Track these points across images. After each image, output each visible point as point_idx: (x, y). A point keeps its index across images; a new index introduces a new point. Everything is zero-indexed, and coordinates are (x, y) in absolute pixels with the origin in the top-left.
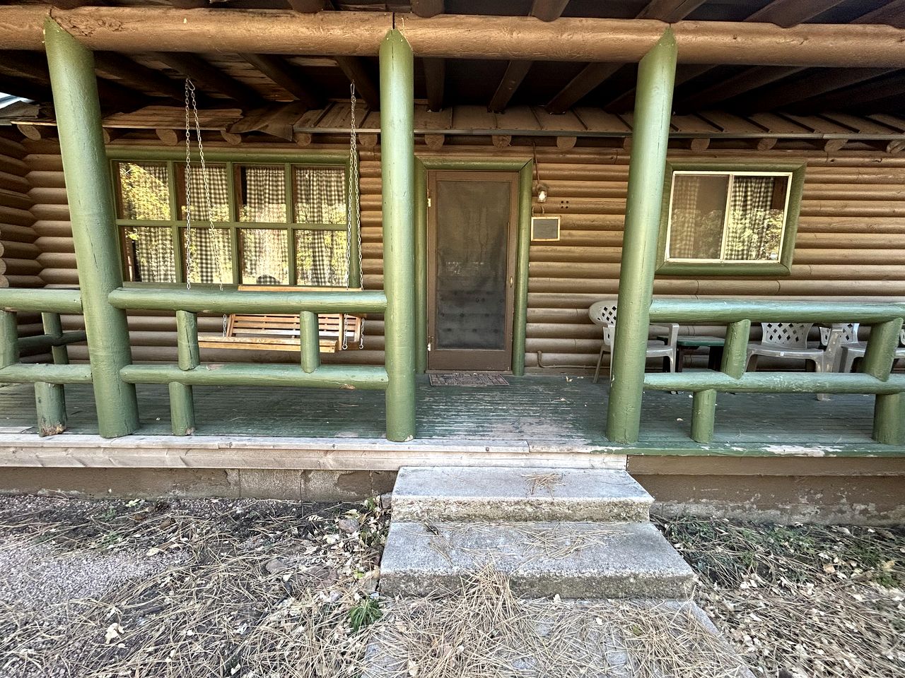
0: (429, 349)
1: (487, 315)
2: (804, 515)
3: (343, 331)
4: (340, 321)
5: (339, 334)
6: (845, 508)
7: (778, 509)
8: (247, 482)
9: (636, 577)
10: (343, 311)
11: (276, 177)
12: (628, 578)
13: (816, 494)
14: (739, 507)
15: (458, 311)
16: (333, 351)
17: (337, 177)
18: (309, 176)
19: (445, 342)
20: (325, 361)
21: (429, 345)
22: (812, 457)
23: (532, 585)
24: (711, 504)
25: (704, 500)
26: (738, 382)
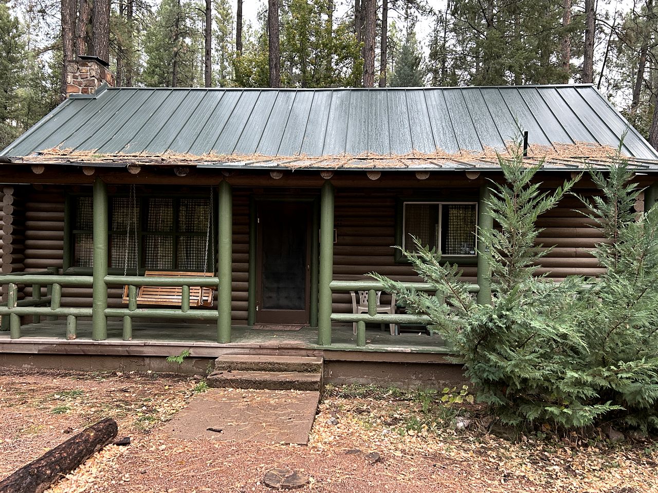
0: (257, 309)
1: (294, 288)
2: (415, 385)
3: (201, 296)
4: (200, 291)
5: (199, 298)
6: (435, 382)
7: (401, 381)
8: (153, 364)
9: (298, 381)
10: (202, 286)
11: (167, 203)
12: (295, 382)
13: (419, 374)
14: (382, 381)
15: (275, 285)
16: (196, 305)
17: (204, 203)
18: (187, 202)
19: (267, 306)
20: (192, 308)
21: (257, 307)
22: (405, 353)
23: (260, 384)
24: (368, 378)
25: (365, 376)
26: (372, 317)
